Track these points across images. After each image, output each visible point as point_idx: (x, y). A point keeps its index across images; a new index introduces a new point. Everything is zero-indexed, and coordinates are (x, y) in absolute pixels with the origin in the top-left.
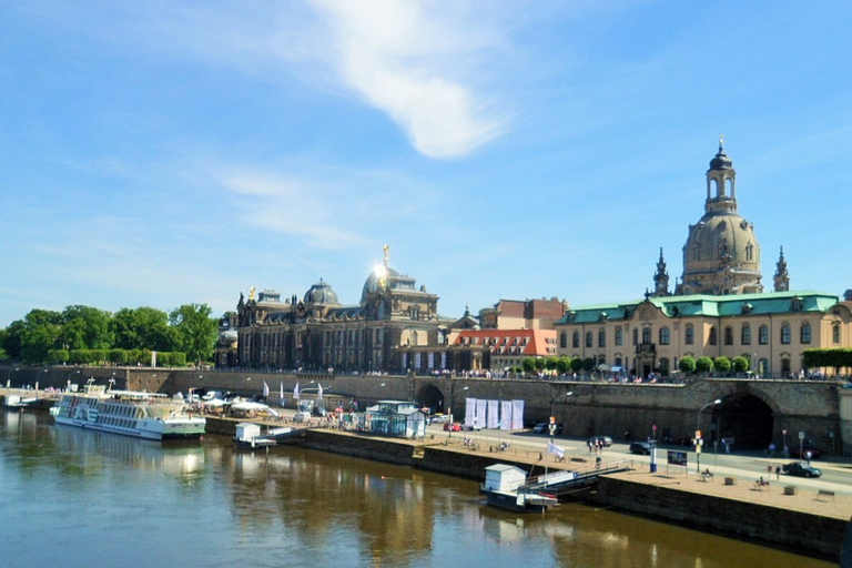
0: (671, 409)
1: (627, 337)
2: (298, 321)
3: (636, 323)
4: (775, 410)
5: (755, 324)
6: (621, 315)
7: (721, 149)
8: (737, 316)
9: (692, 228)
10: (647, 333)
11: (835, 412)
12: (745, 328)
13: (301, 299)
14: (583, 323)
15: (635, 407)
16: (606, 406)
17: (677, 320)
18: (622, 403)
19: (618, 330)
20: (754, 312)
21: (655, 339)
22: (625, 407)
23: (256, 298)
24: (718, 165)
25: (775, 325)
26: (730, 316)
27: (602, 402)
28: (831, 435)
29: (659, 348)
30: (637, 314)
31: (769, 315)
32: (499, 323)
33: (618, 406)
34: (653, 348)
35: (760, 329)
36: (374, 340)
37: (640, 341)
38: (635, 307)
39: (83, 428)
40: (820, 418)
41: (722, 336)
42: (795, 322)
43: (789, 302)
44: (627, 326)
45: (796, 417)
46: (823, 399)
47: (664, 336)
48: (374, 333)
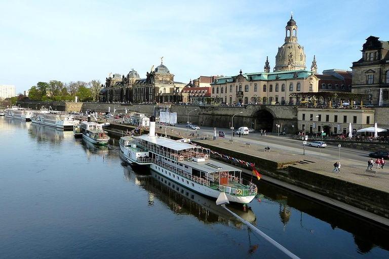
0: (239, 116)
1: (234, 89)
2: (125, 85)
3: (237, 84)
4: (274, 116)
5: (280, 83)
6: (232, 80)
7: (292, 17)
8: (274, 80)
9: (279, 49)
10: (240, 87)
11: (295, 117)
12: (277, 85)
13: (126, 76)
14: (220, 84)
15: (226, 115)
16: (217, 115)
17: (251, 82)
18: (223, 114)
19: (231, 86)
20: (280, 79)
21: (243, 89)
22: (224, 115)
23: (112, 77)
24: (290, 24)
25: (288, 84)
26: (271, 81)
27: (216, 113)
28: (293, 126)
29: (244, 93)
30: (237, 80)
31: (285, 80)
32: (200, 85)
33: (221, 115)
34: (242, 93)
35: (282, 85)
36: (150, 91)
37: (238, 91)
38: (237, 77)
39: (40, 124)
40: (290, 120)
41: (268, 88)
42: (295, 83)
43: (293, 74)
44: (234, 85)
45: (282, 119)
46: (291, 112)
47: (246, 88)
48: (150, 89)
